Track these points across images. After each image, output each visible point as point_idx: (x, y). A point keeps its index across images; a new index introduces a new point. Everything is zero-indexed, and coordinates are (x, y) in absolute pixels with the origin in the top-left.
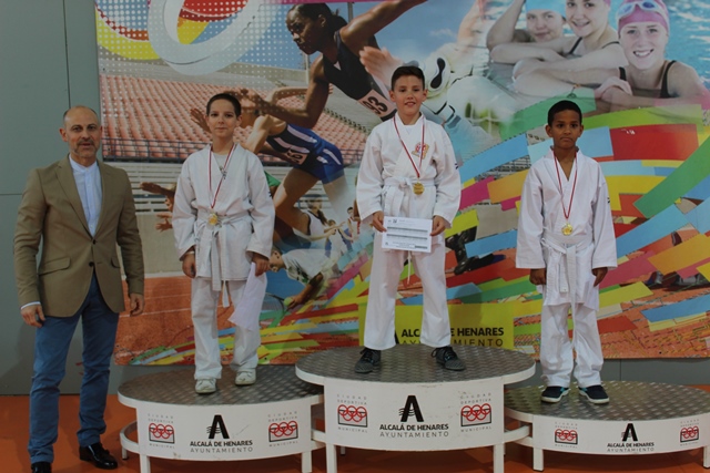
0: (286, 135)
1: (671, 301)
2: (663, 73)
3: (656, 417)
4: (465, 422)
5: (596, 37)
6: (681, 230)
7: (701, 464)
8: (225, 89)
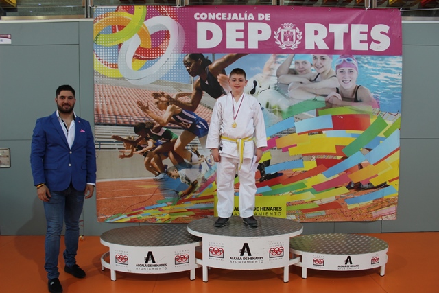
0: (181, 115)
2: (356, 91)
3: (360, 253)
4: (271, 256)
5: (326, 73)
6: (362, 163)
7: (379, 274)
8: (153, 92)
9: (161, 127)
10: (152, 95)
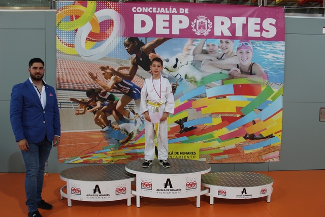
0: (122, 83)
1: (252, 143)
2: (251, 67)
3: (253, 186)
4: (187, 188)
6: (255, 119)
7: (267, 201)
8: (101, 66)
9: (106, 92)
10: (100, 68)
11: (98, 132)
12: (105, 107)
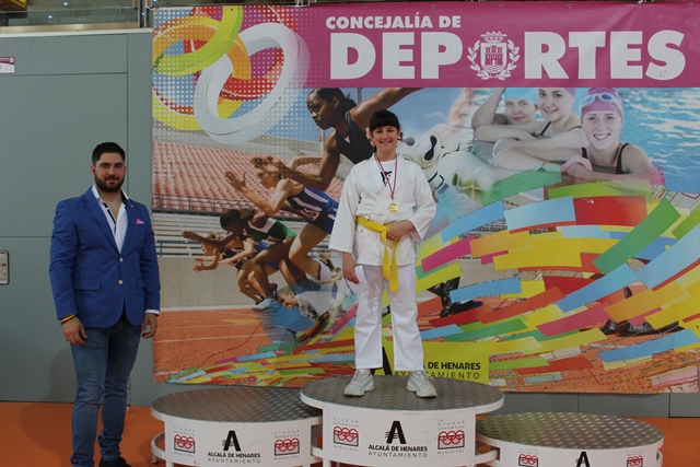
1: (622, 345)
4: (442, 445)
5: (563, 122)
6: (631, 285)
8: (254, 156)
10: (251, 161)
11: (247, 311)
12: (263, 253)
